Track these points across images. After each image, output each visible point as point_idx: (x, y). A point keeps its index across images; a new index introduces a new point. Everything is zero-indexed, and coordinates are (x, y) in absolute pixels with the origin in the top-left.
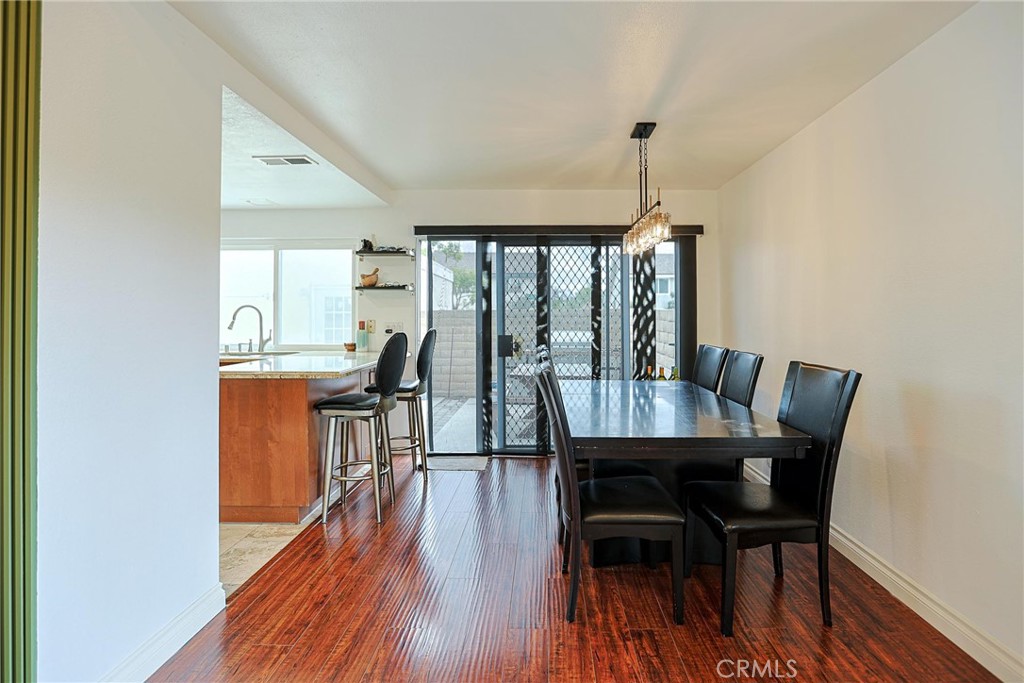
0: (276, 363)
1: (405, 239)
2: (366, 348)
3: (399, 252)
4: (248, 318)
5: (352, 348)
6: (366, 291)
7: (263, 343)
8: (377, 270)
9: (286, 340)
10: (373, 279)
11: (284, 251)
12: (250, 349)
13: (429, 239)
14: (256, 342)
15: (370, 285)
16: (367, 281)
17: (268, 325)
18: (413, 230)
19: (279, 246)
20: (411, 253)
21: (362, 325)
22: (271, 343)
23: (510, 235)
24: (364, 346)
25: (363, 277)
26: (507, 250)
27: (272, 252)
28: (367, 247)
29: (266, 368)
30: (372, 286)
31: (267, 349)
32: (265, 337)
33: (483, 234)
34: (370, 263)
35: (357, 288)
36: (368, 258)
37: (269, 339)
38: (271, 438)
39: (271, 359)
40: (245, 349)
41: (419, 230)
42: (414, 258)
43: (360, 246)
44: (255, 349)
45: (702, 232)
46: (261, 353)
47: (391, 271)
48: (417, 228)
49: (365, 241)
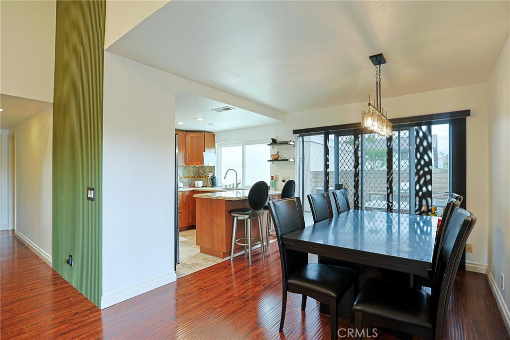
0: (243, 192)
1: (288, 136)
2: (274, 188)
3: (287, 143)
4: (231, 174)
6: (275, 162)
7: (237, 185)
8: (278, 152)
9: (247, 184)
10: (277, 157)
11: (246, 146)
12: (233, 187)
13: (302, 136)
14: (235, 184)
15: (275, 159)
16: (274, 157)
17: (240, 177)
18: (292, 132)
19: (244, 144)
20: (292, 143)
21: (272, 178)
22: (241, 185)
23: (340, 130)
24: (273, 187)
25: (272, 155)
26: (340, 138)
27: (242, 147)
28: (274, 142)
29: (238, 196)
30: (276, 160)
31: (239, 187)
32: (238, 182)
33: (325, 131)
35: (269, 161)
36: (276, 147)
37: (240, 183)
39: (241, 191)
40: (231, 187)
41: (295, 132)
42: (294, 146)
43: (271, 141)
44: (235, 188)
45: (469, 115)
46: (237, 189)
47: (284, 152)
48: (294, 131)
49: (272, 139)
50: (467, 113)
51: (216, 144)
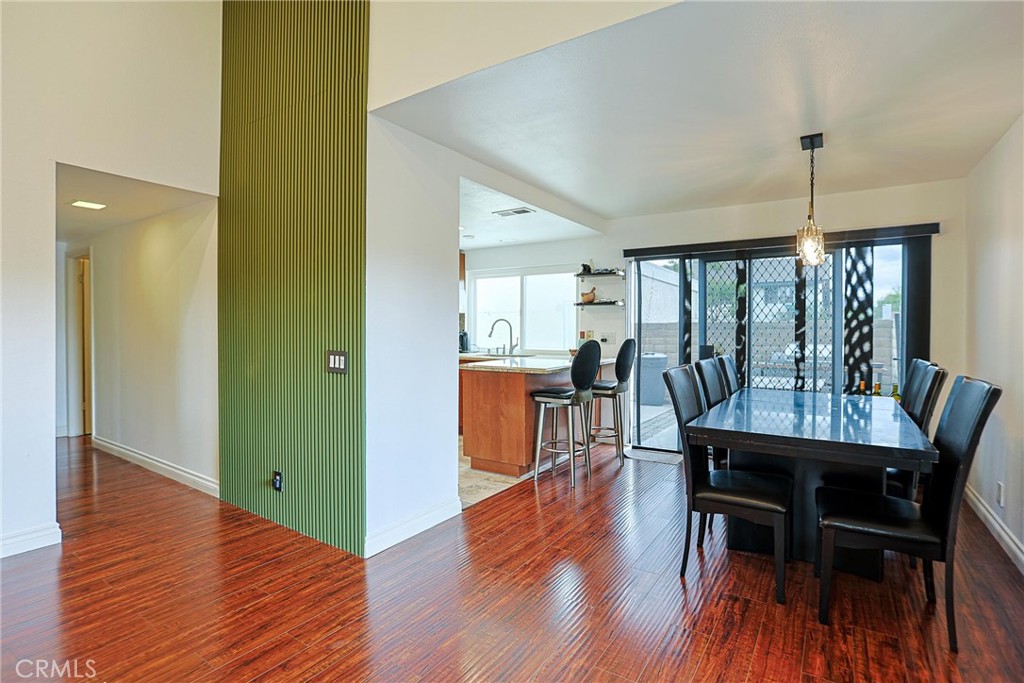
0: (521, 361)
1: (617, 262)
3: (611, 273)
4: (502, 329)
6: (586, 307)
7: (512, 348)
8: (594, 289)
9: (529, 346)
10: (591, 297)
11: (528, 277)
12: (504, 352)
13: (638, 261)
14: (508, 347)
15: (589, 302)
16: (586, 298)
17: (516, 334)
18: (622, 253)
19: (524, 273)
20: (621, 273)
21: (583, 334)
22: (518, 348)
23: (710, 252)
25: (583, 295)
26: (709, 265)
27: (518, 279)
28: (587, 270)
29: (514, 366)
30: (591, 303)
31: (515, 352)
32: (514, 343)
33: (684, 252)
34: (589, 284)
35: (578, 304)
36: (587, 279)
37: (517, 345)
38: (502, 414)
39: (518, 359)
40: (501, 352)
41: (627, 253)
42: (624, 278)
43: (581, 270)
44: (507, 353)
45: (937, 231)
46: (511, 355)
47: (605, 289)
48: (625, 251)
49: (584, 266)
50: (934, 228)
51: (467, 272)
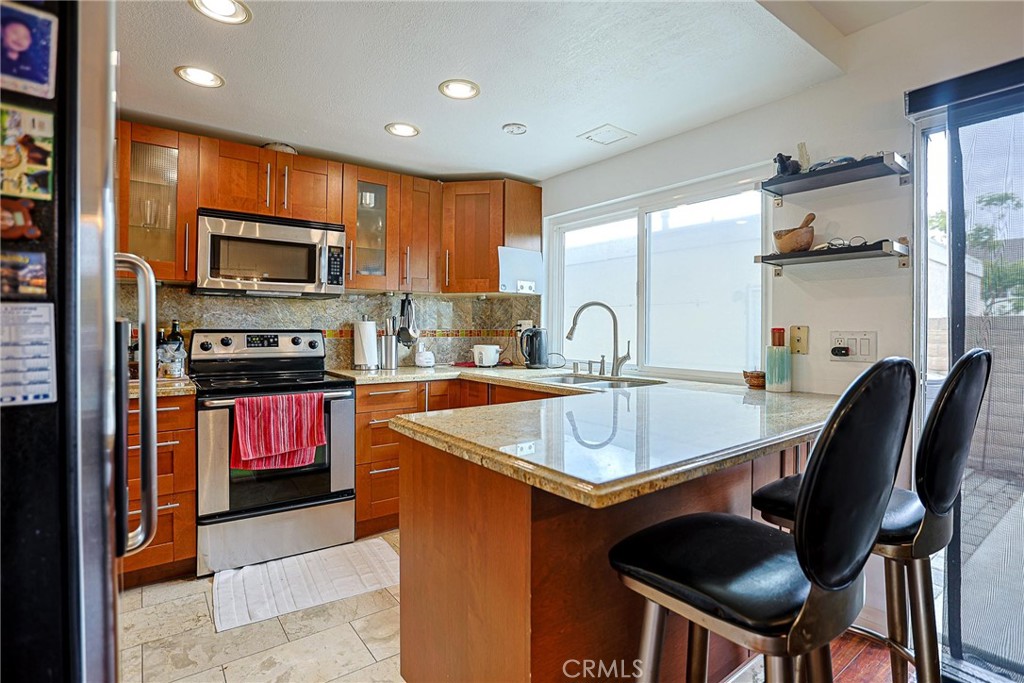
2: (786, 385)
5: (757, 381)
6: (791, 268)
7: (618, 362)
8: (811, 218)
9: (657, 360)
10: (803, 239)
12: (602, 371)
13: (953, 122)
14: (609, 360)
15: (797, 250)
16: (789, 243)
18: (902, 104)
19: (645, 207)
20: (901, 165)
21: (778, 336)
22: (633, 361)
24: (781, 379)
25: (778, 235)
28: (788, 168)
30: (800, 253)
31: (625, 372)
32: (622, 354)
34: (796, 205)
37: (627, 357)
40: (596, 368)
41: (919, 100)
42: (908, 175)
43: (773, 170)
46: (615, 382)
47: (844, 214)
48: (913, 93)
49: (783, 160)
